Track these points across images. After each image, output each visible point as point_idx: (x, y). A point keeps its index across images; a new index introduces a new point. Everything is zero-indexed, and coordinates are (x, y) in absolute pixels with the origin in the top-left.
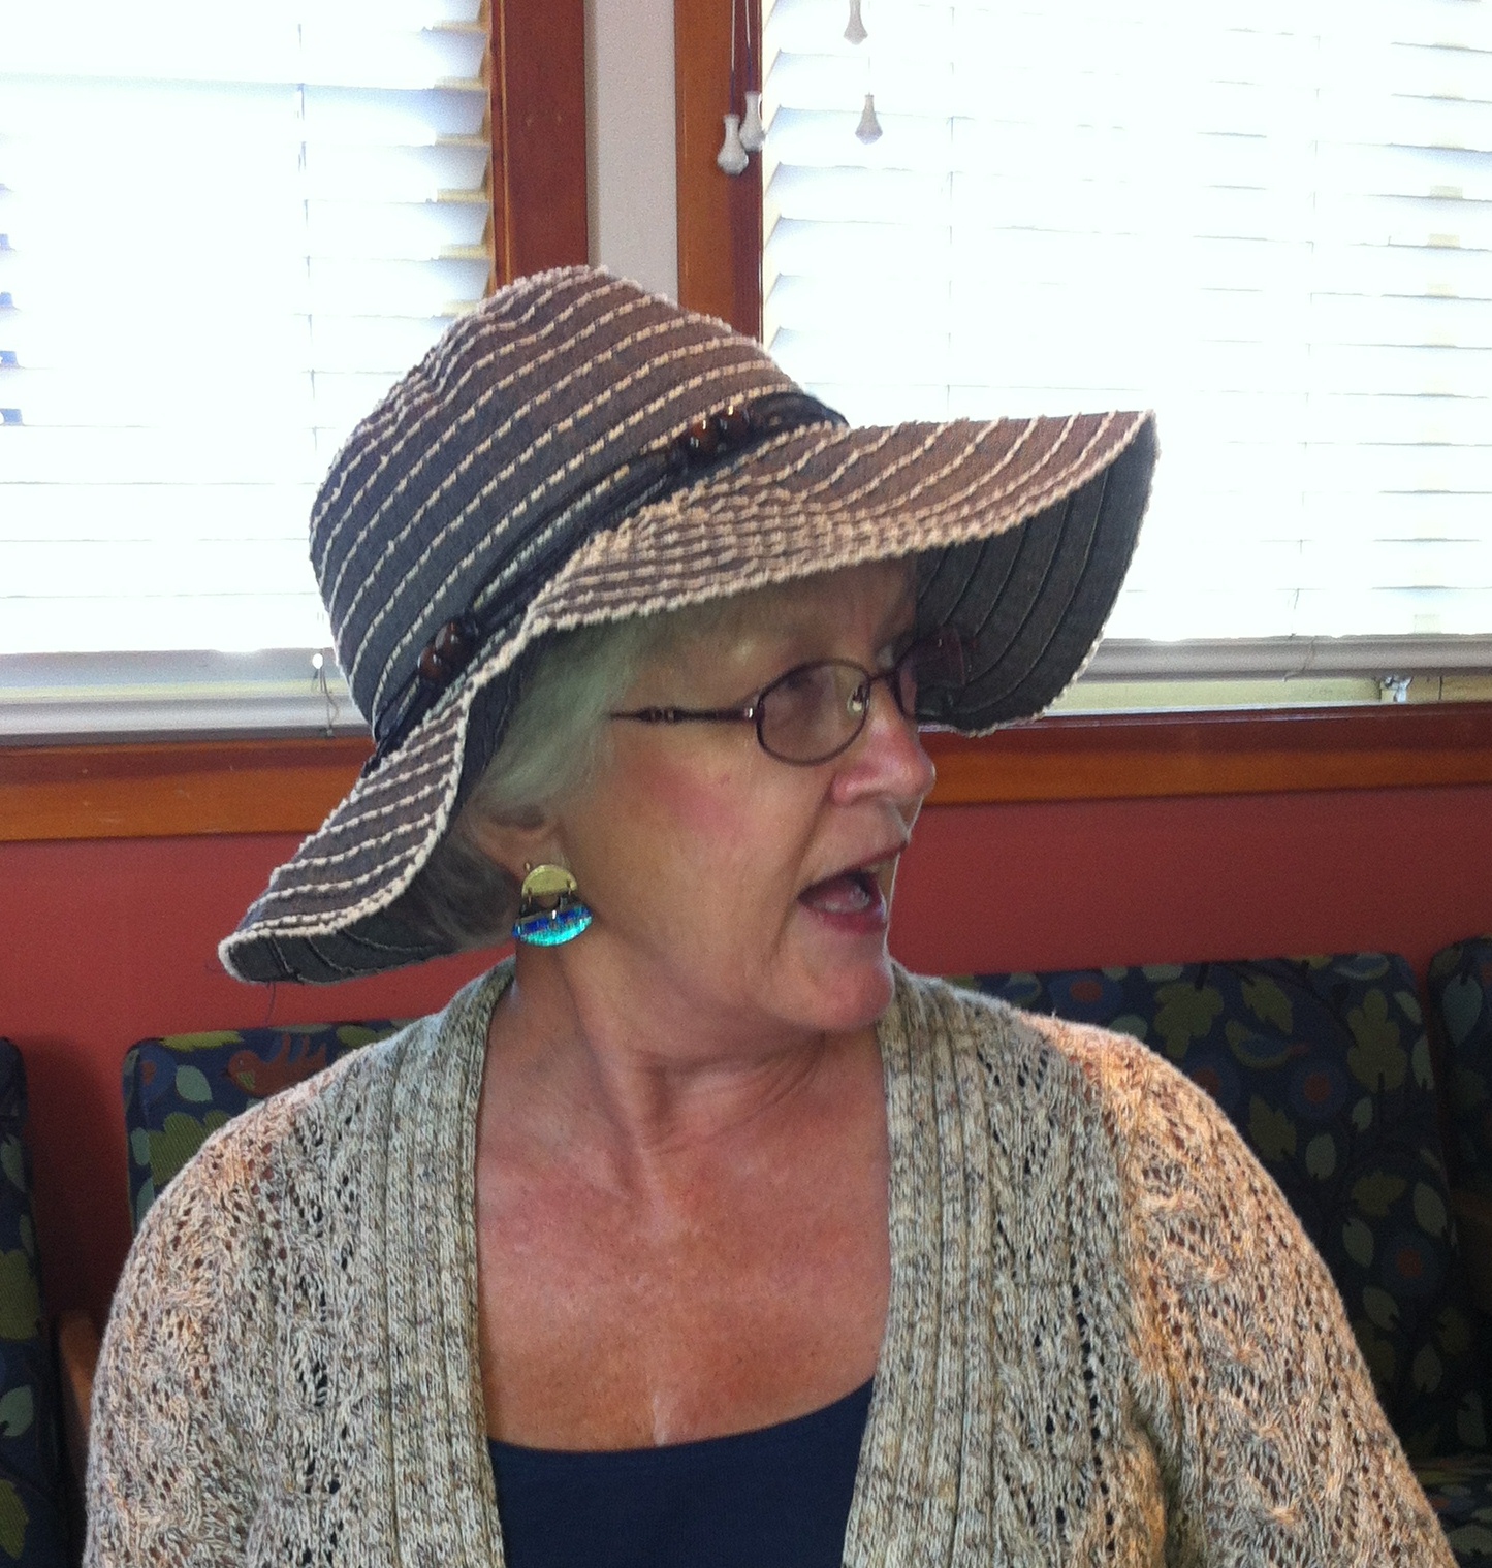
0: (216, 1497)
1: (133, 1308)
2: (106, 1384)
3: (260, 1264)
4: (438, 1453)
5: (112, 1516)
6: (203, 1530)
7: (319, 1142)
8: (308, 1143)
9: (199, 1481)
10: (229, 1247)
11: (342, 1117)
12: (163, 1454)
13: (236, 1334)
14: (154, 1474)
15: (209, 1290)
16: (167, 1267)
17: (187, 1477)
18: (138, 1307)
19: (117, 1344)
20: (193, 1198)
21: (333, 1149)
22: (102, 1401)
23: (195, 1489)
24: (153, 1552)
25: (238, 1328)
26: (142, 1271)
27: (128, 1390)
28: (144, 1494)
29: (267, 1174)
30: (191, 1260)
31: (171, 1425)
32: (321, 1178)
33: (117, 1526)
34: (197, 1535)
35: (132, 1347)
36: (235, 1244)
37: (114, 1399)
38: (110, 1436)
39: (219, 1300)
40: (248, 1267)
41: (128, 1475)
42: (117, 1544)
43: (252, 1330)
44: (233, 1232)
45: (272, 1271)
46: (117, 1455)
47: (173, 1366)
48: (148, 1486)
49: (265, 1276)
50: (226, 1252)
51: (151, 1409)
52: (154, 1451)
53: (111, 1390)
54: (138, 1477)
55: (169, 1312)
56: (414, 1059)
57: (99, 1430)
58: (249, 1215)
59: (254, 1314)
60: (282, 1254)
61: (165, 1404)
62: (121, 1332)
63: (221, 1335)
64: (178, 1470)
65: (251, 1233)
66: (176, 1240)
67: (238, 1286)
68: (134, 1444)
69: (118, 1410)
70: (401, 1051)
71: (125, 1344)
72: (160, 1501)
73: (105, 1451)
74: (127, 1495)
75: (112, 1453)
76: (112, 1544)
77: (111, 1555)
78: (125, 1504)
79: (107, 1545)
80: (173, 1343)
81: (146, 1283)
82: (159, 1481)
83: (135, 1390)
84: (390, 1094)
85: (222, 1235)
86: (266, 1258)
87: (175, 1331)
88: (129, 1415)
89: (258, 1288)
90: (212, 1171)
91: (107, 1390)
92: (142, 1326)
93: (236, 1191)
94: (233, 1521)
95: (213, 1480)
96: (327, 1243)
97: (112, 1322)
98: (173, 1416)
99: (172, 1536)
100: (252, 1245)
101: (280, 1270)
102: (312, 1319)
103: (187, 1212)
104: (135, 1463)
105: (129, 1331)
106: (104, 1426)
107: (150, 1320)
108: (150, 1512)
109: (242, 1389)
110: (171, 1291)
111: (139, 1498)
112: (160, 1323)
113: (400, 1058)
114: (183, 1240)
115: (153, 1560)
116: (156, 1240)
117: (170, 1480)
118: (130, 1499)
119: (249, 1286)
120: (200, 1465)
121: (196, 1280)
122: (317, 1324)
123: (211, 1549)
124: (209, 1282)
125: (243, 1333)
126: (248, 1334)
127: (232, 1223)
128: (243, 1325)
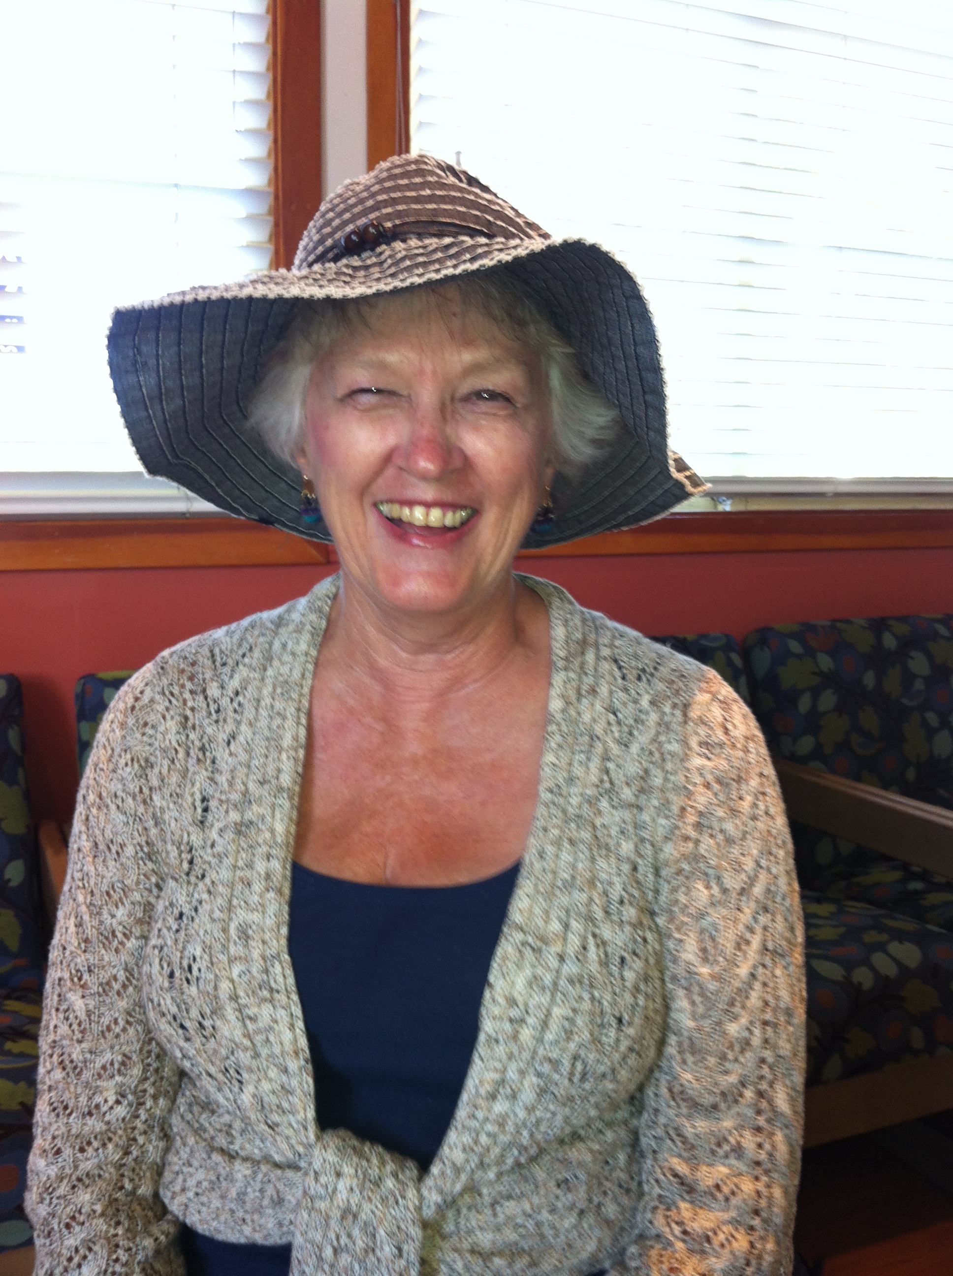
0: (145, 864)
1: (107, 744)
2: (88, 788)
3: (181, 730)
4: (261, 866)
5: (85, 868)
6: (138, 883)
7: (224, 664)
8: (218, 664)
9: (137, 853)
10: (164, 717)
11: (240, 652)
12: (117, 834)
13: (165, 771)
14: (111, 846)
15: (149, 741)
16: (126, 723)
17: (130, 851)
18: (109, 744)
19: (96, 765)
20: (147, 685)
21: (233, 671)
22: (84, 797)
23: (134, 858)
24: (108, 893)
25: (166, 767)
26: (112, 722)
27: (101, 794)
28: (105, 857)
29: (191, 678)
30: (141, 722)
31: (123, 818)
32: (222, 687)
33: (87, 874)
34: (134, 887)
35: (105, 768)
36: (168, 717)
37: (91, 798)
38: (87, 819)
39: (156, 749)
40: (174, 731)
41: (96, 845)
42: (87, 885)
43: (173, 770)
44: (167, 709)
45: (188, 736)
46: (91, 832)
47: (127, 783)
48: (107, 853)
49: (184, 738)
50: (162, 720)
51: (113, 807)
52: (112, 832)
53: (90, 792)
54: (102, 847)
55: (126, 751)
56: (287, 625)
57: (81, 814)
58: (178, 700)
59: (176, 761)
60: (194, 727)
61: (120, 805)
62: (99, 758)
63: (156, 770)
64: (125, 845)
65: (178, 711)
66: (133, 708)
67: (167, 742)
68: (101, 826)
69: (93, 805)
70: (280, 618)
71: (101, 766)
72: (114, 863)
73: (84, 828)
74: (95, 857)
75: (88, 829)
76: (84, 885)
77: (83, 891)
78: (94, 862)
79: (81, 885)
80: (128, 769)
81: (113, 730)
82: (114, 851)
83: (104, 794)
84: (271, 644)
85: (160, 710)
86: (185, 728)
87: (129, 763)
88: (99, 808)
89: (179, 745)
90: (160, 670)
91: (87, 791)
92: (112, 756)
93: (172, 685)
94: (154, 880)
95: (144, 853)
96: (220, 728)
97: (94, 751)
98: (126, 813)
99: (119, 885)
100: (178, 718)
101: (192, 736)
102: (206, 770)
103: (142, 692)
104: (101, 838)
105: (103, 758)
106: (84, 813)
107: (116, 754)
108: (107, 868)
109: (164, 804)
110: (128, 738)
111: (101, 859)
112: (120, 756)
113: (280, 623)
114: (138, 708)
115: (107, 898)
116: (121, 706)
117: (120, 851)
118: (96, 859)
119: (175, 744)
120: (139, 844)
121: (144, 734)
122: (210, 774)
123: (142, 896)
124: (151, 736)
125: (169, 771)
126: (171, 772)
127: (167, 704)
128: (169, 766)
